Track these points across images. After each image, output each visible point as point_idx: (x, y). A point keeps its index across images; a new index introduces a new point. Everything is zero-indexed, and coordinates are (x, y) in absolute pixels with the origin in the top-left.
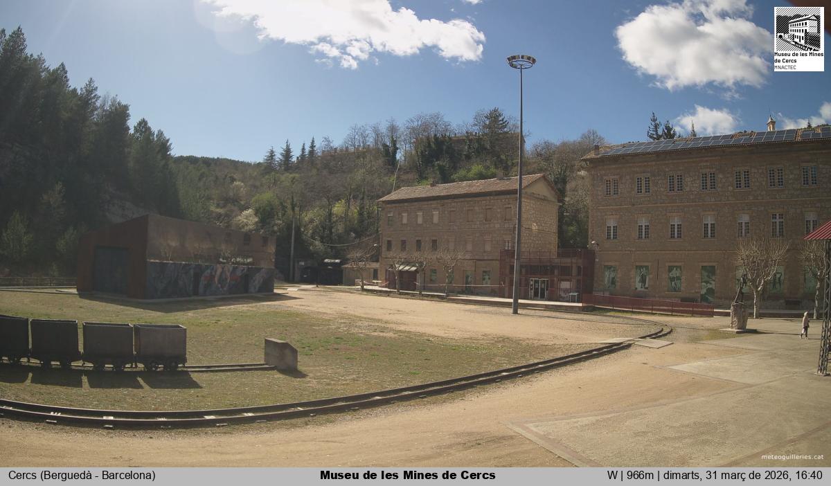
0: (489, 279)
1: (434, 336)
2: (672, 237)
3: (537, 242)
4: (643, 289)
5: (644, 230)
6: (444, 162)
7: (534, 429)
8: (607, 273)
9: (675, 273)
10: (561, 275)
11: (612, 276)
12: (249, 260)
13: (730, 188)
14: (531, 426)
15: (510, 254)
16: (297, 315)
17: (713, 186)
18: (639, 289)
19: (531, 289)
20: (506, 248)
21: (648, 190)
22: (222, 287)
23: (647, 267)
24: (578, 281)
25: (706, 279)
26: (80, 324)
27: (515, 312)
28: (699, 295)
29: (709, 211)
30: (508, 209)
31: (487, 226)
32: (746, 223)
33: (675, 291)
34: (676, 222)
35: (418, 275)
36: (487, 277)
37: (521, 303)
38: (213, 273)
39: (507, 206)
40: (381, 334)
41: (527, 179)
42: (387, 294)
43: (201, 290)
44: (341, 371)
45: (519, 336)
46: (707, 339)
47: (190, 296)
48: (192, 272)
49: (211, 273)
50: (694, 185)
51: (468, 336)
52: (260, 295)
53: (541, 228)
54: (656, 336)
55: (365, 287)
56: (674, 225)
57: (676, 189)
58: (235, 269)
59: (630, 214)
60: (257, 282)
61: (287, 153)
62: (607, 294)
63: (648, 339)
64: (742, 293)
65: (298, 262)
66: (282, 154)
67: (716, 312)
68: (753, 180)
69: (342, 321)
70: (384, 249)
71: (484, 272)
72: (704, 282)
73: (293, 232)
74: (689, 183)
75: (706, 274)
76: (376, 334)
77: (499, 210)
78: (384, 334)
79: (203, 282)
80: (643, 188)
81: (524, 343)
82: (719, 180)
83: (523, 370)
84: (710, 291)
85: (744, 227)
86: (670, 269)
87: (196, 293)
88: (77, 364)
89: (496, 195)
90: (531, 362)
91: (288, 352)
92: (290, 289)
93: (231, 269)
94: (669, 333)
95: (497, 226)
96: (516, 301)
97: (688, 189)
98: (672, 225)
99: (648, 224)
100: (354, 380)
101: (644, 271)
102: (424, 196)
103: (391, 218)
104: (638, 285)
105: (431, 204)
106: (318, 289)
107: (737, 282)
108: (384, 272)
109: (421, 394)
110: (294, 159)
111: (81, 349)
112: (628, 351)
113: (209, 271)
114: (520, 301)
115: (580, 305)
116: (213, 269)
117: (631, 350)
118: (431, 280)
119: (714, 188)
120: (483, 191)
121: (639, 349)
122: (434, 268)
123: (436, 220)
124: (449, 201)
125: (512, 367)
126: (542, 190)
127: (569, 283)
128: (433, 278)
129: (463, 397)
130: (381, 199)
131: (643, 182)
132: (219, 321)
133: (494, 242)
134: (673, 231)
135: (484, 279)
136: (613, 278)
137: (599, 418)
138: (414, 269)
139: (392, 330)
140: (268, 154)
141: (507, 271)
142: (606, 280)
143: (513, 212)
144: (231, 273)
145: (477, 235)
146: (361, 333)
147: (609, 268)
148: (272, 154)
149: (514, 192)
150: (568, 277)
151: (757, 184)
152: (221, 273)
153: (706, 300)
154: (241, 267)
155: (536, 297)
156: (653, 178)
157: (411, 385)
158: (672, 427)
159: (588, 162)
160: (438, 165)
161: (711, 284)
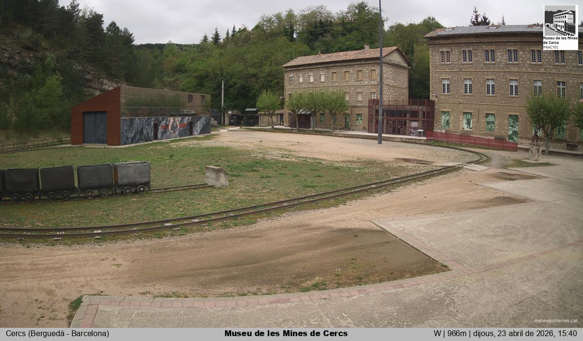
0: (361, 119)
1: (323, 160)
2: (488, 93)
3: (394, 94)
4: (468, 129)
5: (468, 88)
6: (328, 38)
7: (395, 226)
8: (443, 117)
9: (491, 119)
10: (411, 117)
11: (447, 119)
12: (193, 112)
13: (528, 62)
14: (392, 223)
15: (376, 102)
16: (227, 148)
17: (516, 60)
18: (466, 129)
19: (391, 127)
20: (373, 98)
21: (470, 60)
22: (174, 132)
23: (471, 113)
24: (424, 121)
25: (512, 124)
26: (75, 167)
27: (380, 143)
28: (507, 135)
29: (514, 76)
30: (373, 71)
31: (359, 82)
32: (539, 87)
33: (491, 130)
34: (491, 83)
35: (311, 117)
36: (360, 118)
37: (384, 137)
38: (168, 123)
39: (372, 69)
40: (287, 159)
41: (386, 50)
42: (290, 132)
43: (159, 136)
44: (259, 186)
45: (382, 159)
46: (513, 167)
47: (152, 141)
48: (152, 123)
49: (166, 123)
50: (503, 58)
51: (348, 160)
52: (201, 136)
53: (396, 84)
54: (477, 162)
55: (275, 127)
56: (489, 85)
57: (490, 60)
58: (182, 120)
59: (458, 76)
60: (198, 127)
61: (217, 37)
62: (444, 131)
63: (473, 165)
64: (537, 136)
65: (227, 112)
66: (212, 38)
67: (520, 148)
68: (544, 57)
69: (260, 151)
70: (287, 99)
71: (358, 114)
72: (512, 126)
73: (223, 91)
74: (499, 57)
75: (511, 120)
76: (283, 159)
77: (367, 72)
78: (289, 160)
79: (160, 130)
80: (468, 58)
81: (387, 165)
82: (520, 55)
83: (386, 184)
84: (515, 133)
85: (538, 90)
86: (487, 115)
87: (156, 138)
88: (74, 195)
89: (364, 61)
90: (392, 178)
91: (222, 175)
92: (221, 131)
93: (180, 119)
94: (487, 161)
95: (366, 83)
96: (380, 135)
97: (499, 60)
98: (488, 85)
99: (471, 83)
100: (268, 192)
101: (469, 116)
102: (314, 62)
103: (291, 79)
104: (465, 126)
105: (320, 68)
106: (241, 129)
107: (533, 128)
108: (287, 115)
109: (315, 201)
110: (222, 40)
111: (76, 185)
112: (458, 172)
113: (164, 122)
114: (383, 135)
115: (425, 138)
116: (167, 120)
117: (461, 171)
118: (321, 121)
119: (517, 61)
120: (355, 58)
121: (466, 172)
122: (322, 112)
123: (323, 79)
124: (332, 65)
125: (378, 181)
126: (397, 58)
127: (417, 123)
128: (322, 119)
129: (344, 203)
130: (284, 66)
131: (467, 54)
132: (173, 156)
133: (364, 94)
134: (488, 89)
135: (358, 120)
136: (448, 121)
137: (439, 219)
138: (309, 113)
139: (293, 156)
140: (203, 39)
141: (374, 113)
142: (443, 121)
143: (377, 73)
144: (181, 122)
145: (353, 89)
146: (273, 159)
147: (444, 113)
148: (206, 38)
149: (378, 59)
150: (416, 119)
151: (547, 60)
152: (173, 124)
153: (512, 139)
154: (187, 118)
155: (394, 133)
156: (474, 52)
157: (309, 194)
158: (489, 228)
159: (429, 39)
160: (323, 41)
161: (515, 127)
